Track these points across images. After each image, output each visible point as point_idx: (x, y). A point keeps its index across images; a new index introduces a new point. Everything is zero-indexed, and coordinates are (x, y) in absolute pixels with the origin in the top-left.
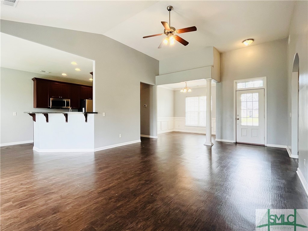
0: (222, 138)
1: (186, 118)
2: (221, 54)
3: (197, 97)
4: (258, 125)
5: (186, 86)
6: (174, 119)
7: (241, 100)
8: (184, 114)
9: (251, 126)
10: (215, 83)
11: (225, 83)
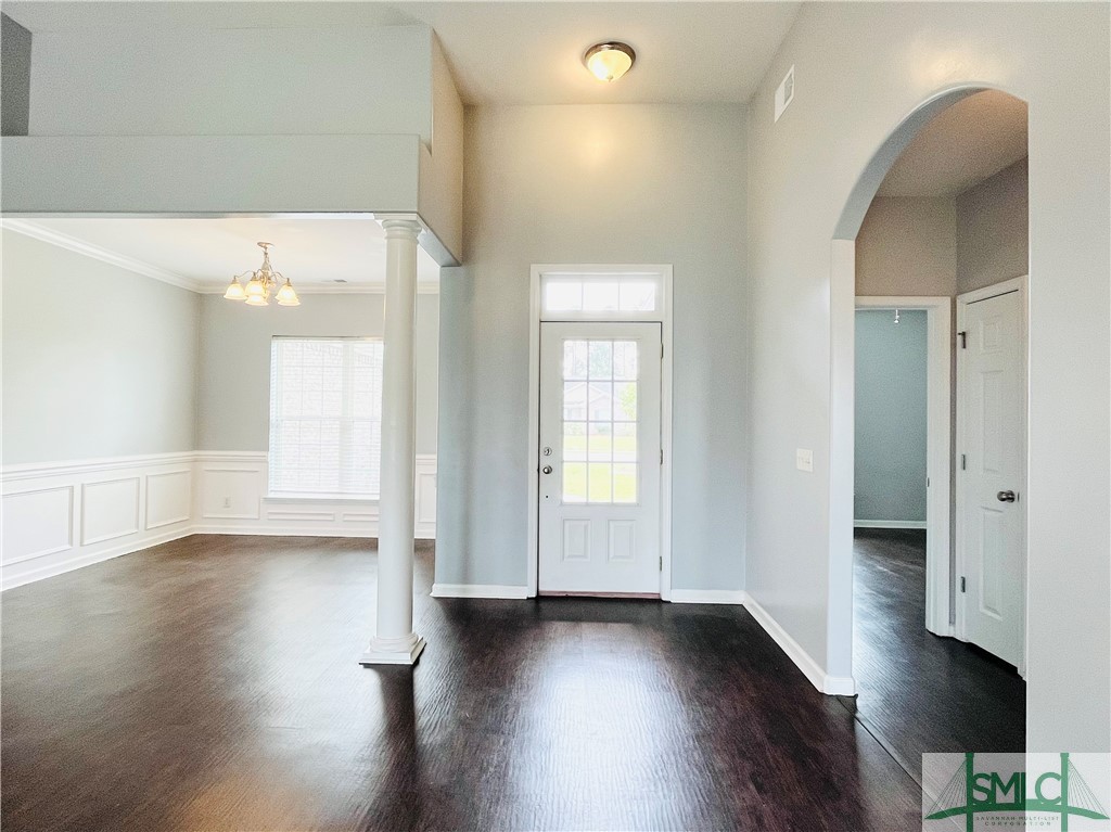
0: (465, 577)
1: (271, 456)
2: (469, 109)
3: (338, 344)
4: (635, 501)
5: (266, 267)
6: (195, 461)
7: (562, 369)
8: (256, 434)
9: (607, 505)
10: (437, 268)
11: (491, 271)
